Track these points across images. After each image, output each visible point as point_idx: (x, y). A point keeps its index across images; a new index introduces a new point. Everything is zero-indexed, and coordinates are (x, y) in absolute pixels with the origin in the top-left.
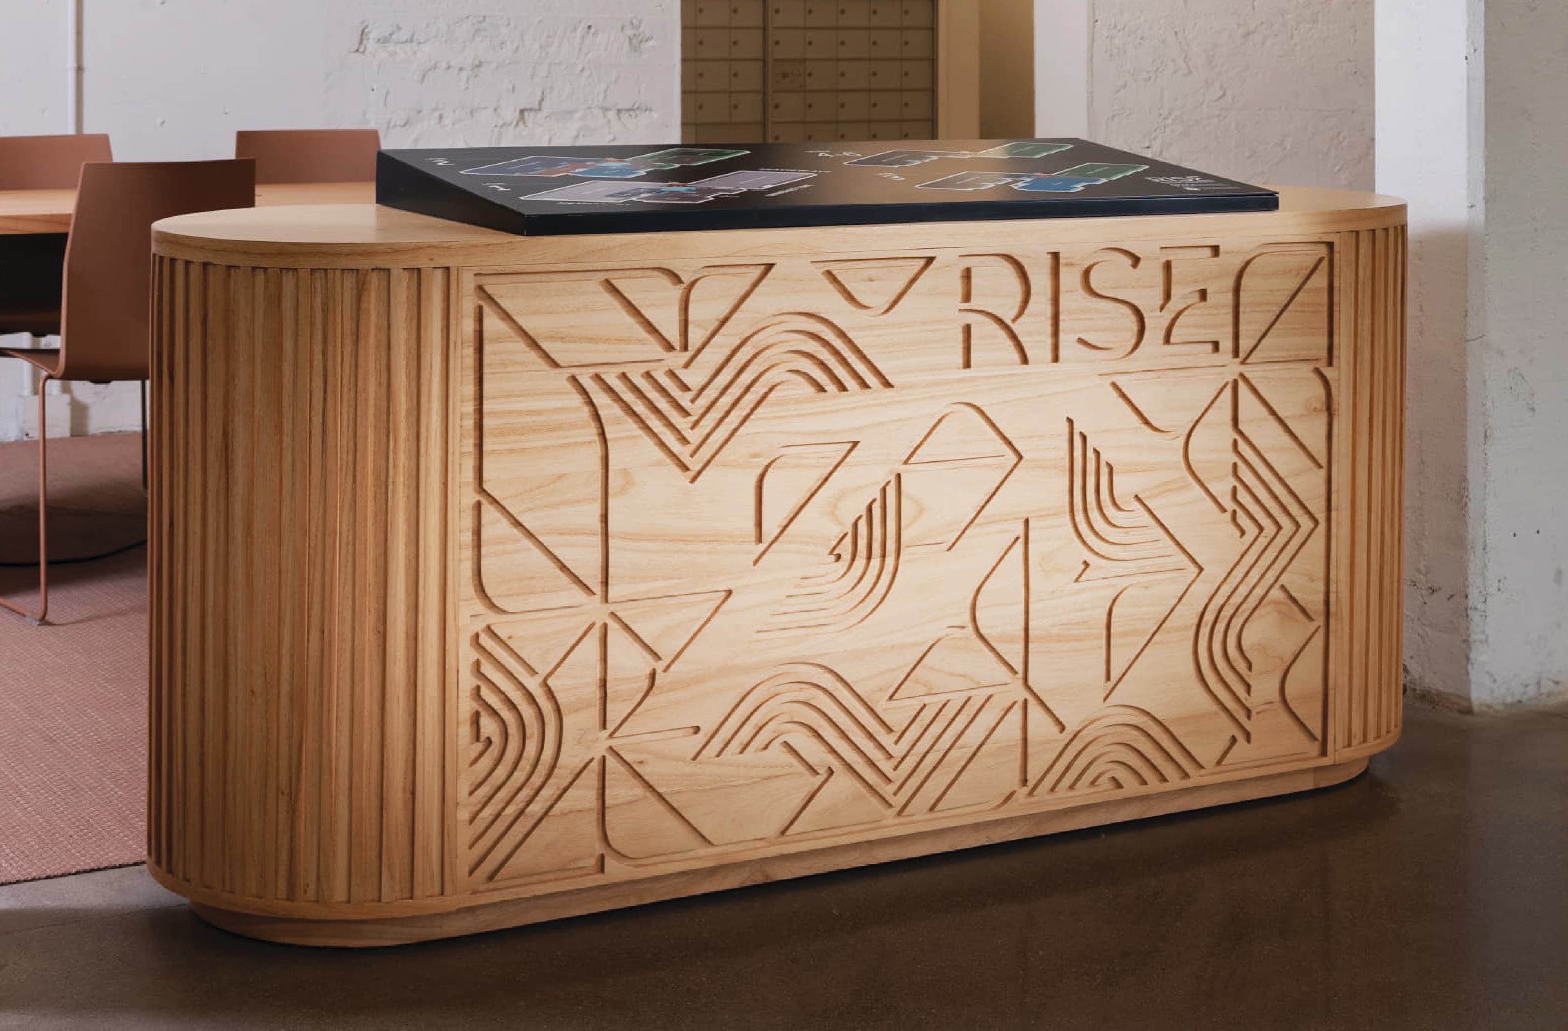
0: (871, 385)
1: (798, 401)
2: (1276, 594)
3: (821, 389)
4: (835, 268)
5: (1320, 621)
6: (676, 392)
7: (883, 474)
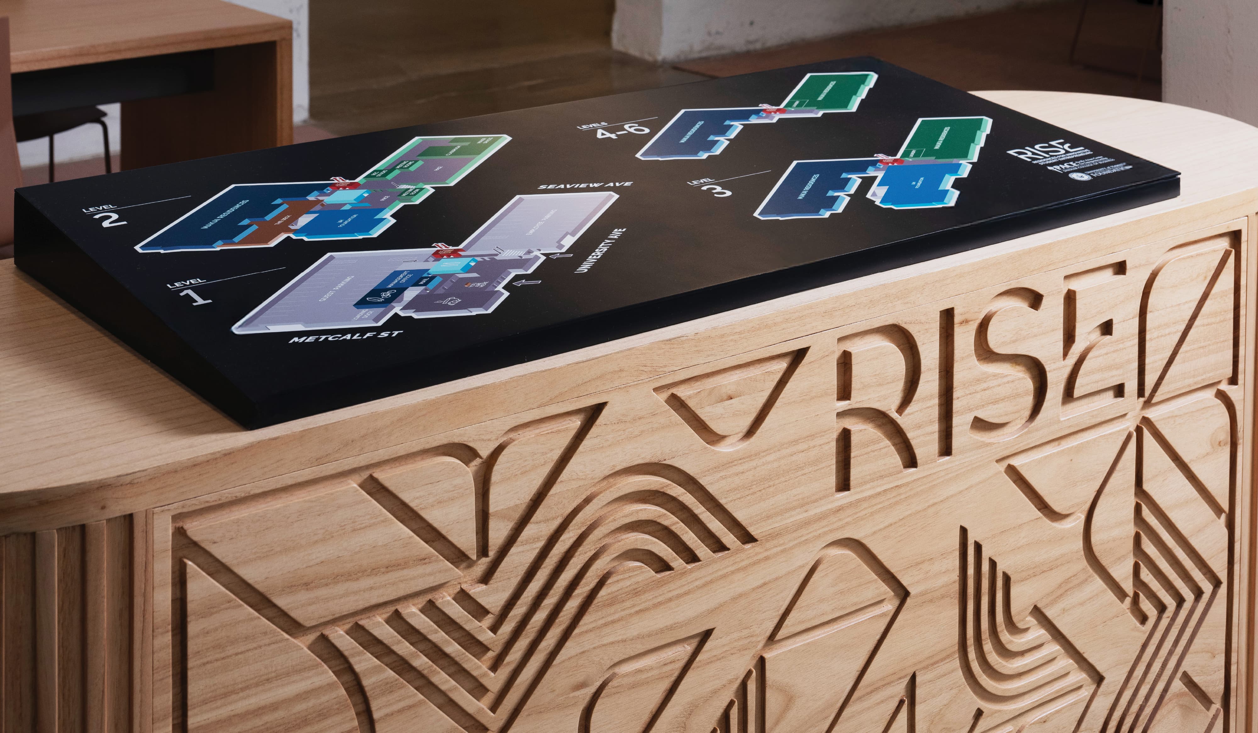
0: (728, 546)
1: (636, 592)
2: (1178, 685)
3: (663, 566)
4: (682, 392)
5: (1217, 705)
6: (471, 624)
7: (746, 663)
